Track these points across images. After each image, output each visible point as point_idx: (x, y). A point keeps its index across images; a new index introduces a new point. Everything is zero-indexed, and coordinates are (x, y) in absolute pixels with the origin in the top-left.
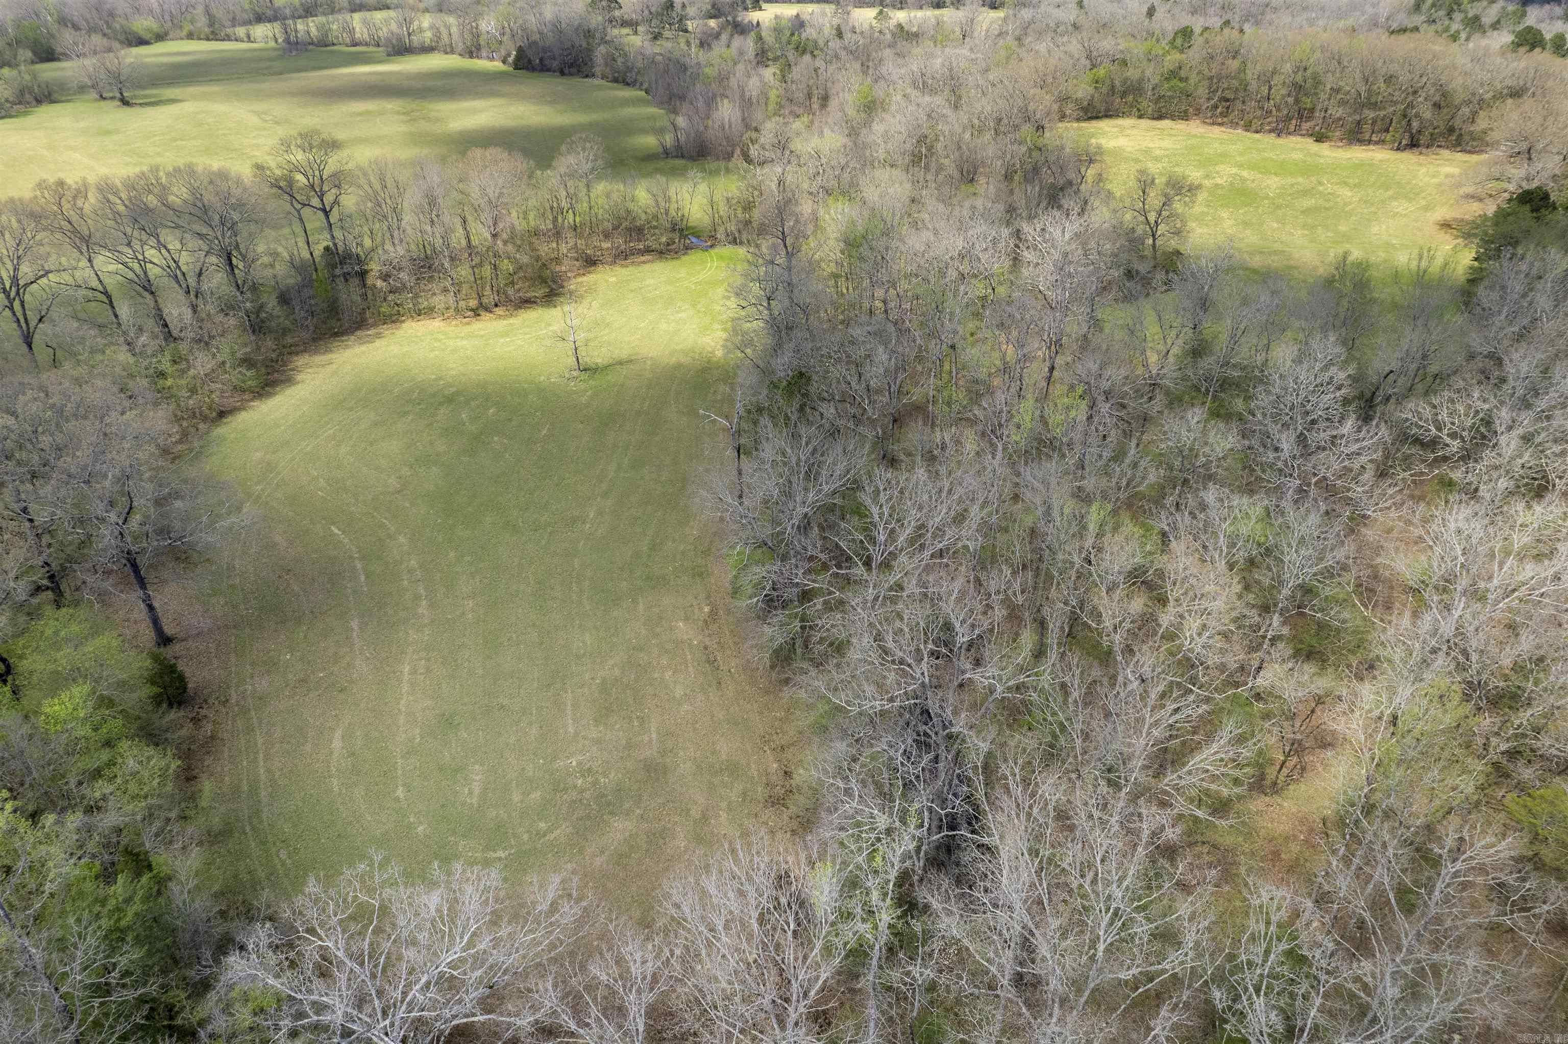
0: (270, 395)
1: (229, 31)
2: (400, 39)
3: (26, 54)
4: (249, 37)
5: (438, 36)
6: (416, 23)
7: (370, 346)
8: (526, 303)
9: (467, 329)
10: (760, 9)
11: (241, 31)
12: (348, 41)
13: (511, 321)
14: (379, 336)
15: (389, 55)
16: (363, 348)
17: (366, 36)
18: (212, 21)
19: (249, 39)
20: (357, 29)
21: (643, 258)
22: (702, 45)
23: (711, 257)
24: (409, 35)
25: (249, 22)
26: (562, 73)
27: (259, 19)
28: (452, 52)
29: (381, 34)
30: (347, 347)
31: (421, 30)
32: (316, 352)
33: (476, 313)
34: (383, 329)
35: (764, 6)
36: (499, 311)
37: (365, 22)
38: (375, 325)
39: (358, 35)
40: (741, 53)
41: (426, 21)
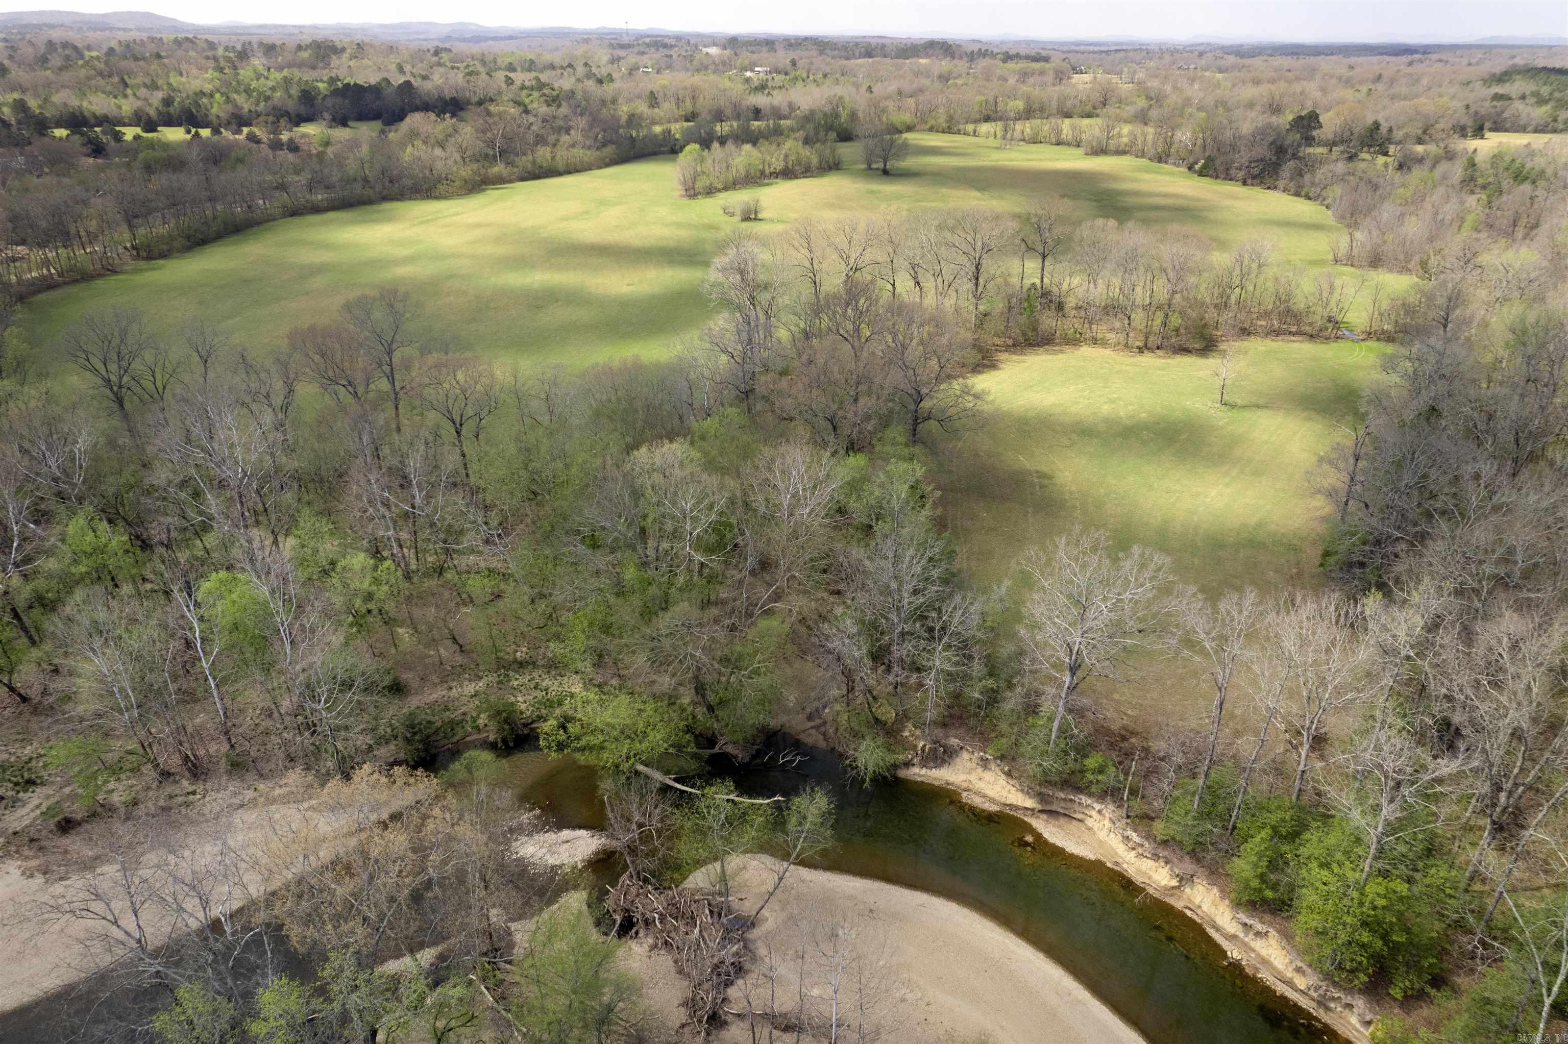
0: (979, 372)
1: (961, 127)
2: (1099, 142)
3: (833, 135)
4: (975, 132)
5: (1132, 144)
6: (1117, 130)
7: (1055, 357)
8: (1183, 350)
9: (1132, 360)
10: (1482, 137)
11: (970, 127)
12: (1054, 140)
13: (1169, 361)
14: (1062, 352)
15: (1087, 154)
16: (1049, 357)
17: (1070, 137)
18: (950, 119)
19: (975, 134)
20: (1064, 132)
21: (1293, 338)
22: (1401, 167)
23: (1361, 348)
24: (1108, 138)
25: (976, 121)
26: (1245, 183)
27: (987, 119)
28: (1143, 156)
29: (1083, 137)
30: (1037, 354)
31: (1120, 135)
32: (1014, 353)
33: (1141, 350)
34: (1066, 348)
35: (1488, 134)
36: (1158, 352)
37: (1073, 127)
38: (1060, 344)
39: (1063, 136)
40: (1445, 177)
41: (1126, 129)
